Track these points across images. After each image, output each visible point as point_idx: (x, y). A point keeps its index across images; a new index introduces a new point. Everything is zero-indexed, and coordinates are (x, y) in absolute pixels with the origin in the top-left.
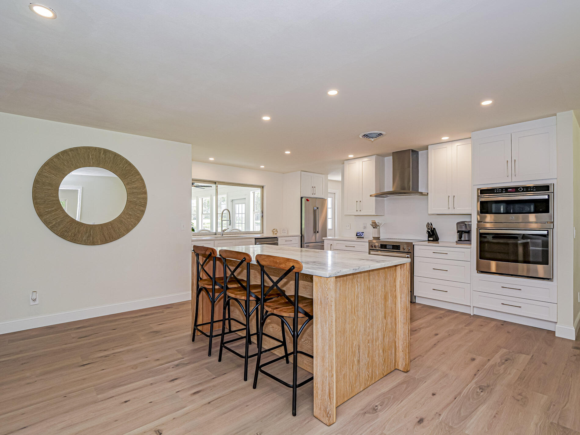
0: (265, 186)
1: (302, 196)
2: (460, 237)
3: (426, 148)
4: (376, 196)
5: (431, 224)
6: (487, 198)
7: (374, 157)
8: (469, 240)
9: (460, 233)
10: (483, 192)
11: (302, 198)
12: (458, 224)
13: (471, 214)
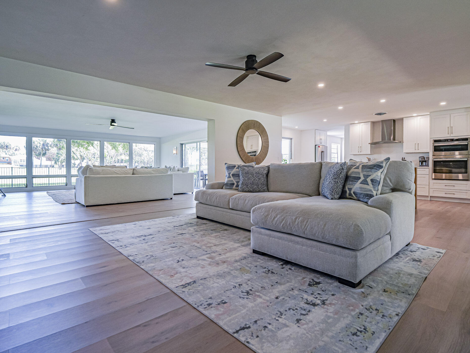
0: (293, 138)
1: (316, 144)
2: (422, 164)
3: (402, 119)
4: (371, 144)
5: (404, 158)
6: (437, 144)
7: (370, 123)
8: (428, 165)
9: (422, 162)
10: (435, 141)
11: (316, 145)
12: (420, 157)
13: (429, 153)
